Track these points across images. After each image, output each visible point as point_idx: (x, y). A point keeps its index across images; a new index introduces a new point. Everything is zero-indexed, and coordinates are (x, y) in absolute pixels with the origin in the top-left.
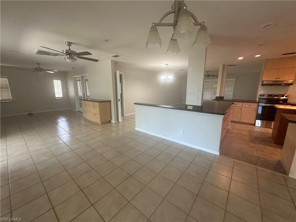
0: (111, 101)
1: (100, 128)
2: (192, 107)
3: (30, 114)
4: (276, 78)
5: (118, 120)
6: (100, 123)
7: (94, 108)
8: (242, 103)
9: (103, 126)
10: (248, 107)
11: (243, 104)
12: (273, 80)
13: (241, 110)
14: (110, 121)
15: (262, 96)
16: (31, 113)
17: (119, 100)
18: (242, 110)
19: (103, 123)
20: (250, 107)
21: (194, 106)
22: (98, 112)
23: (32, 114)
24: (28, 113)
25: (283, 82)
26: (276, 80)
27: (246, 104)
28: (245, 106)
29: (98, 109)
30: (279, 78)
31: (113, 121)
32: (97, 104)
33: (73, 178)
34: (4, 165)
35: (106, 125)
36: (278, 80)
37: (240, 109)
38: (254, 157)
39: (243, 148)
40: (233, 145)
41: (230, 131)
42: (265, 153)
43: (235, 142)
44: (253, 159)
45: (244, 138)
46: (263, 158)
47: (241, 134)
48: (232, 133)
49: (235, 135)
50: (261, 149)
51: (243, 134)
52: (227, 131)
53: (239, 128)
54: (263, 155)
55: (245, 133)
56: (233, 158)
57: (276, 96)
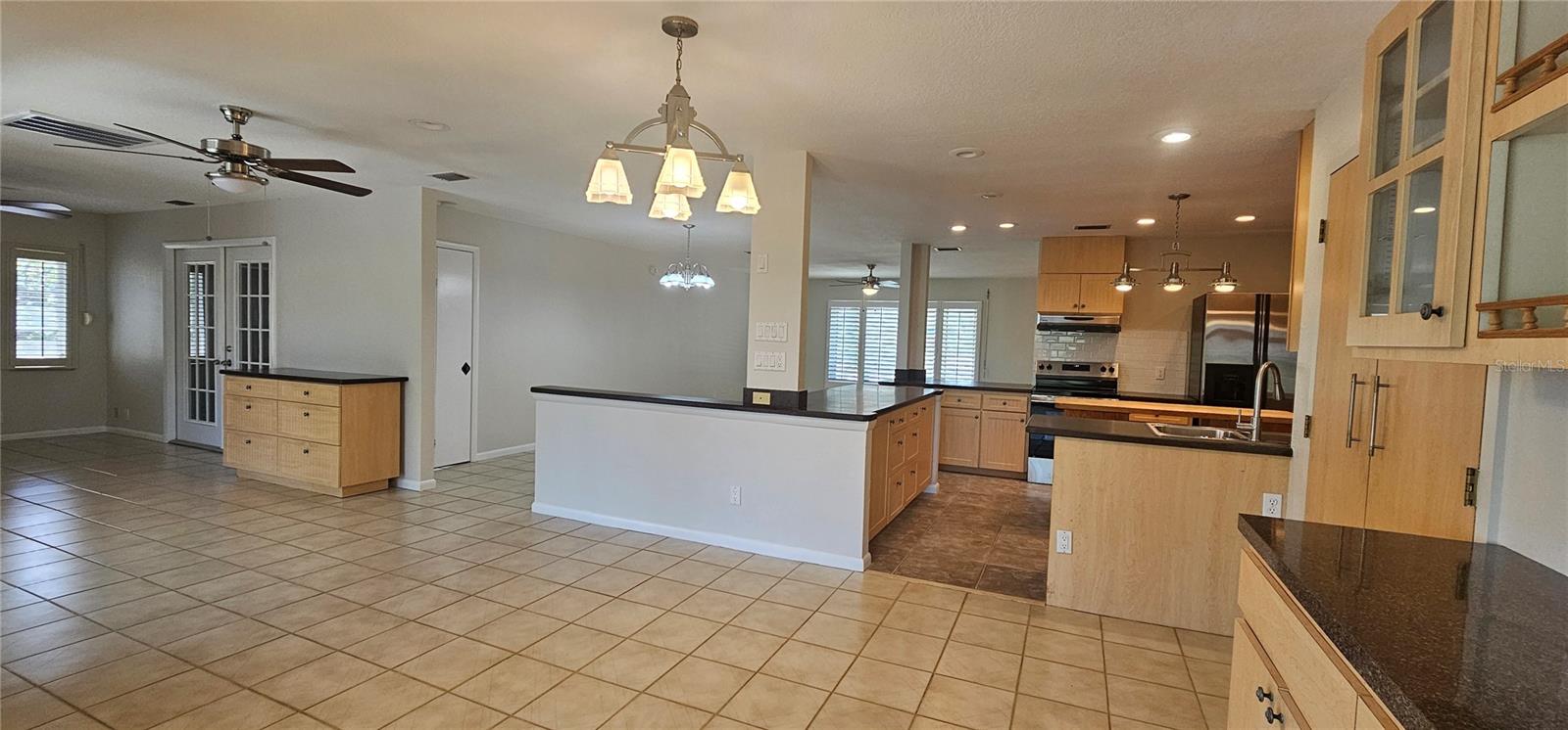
0: (407, 378)
1: (337, 513)
2: (769, 395)
4: (1076, 306)
6: (340, 492)
7: (307, 414)
8: (980, 396)
10: (997, 407)
11: (984, 396)
12: (1068, 311)
14: (392, 484)
15: (1045, 368)
18: (980, 419)
19: (355, 492)
20: (1008, 408)
21: (775, 393)
25: (1092, 319)
26: (1076, 310)
27: (993, 397)
28: (992, 407)
29: (335, 419)
30: (1083, 306)
31: (413, 482)
32: (328, 392)
36: (1081, 311)
37: (977, 418)
38: (975, 566)
39: (952, 546)
40: (923, 541)
41: (935, 499)
42: (1014, 557)
43: (936, 531)
44: (969, 573)
45: (970, 518)
46: (1001, 568)
47: (965, 507)
48: (938, 506)
49: (944, 512)
50: (1009, 547)
51: (974, 508)
52: (920, 500)
53: (968, 491)
54: (1007, 563)
55: (981, 505)
56: (906, 575)
57: (1085, 367)
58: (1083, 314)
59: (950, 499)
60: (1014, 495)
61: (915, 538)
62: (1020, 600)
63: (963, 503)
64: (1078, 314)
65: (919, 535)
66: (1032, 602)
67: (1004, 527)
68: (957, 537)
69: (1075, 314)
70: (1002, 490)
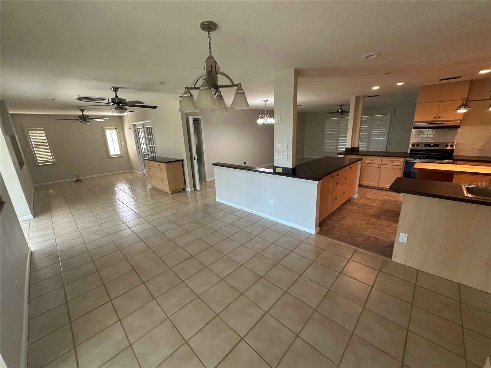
0: (183, 160)
1: (169, 198)
2: (281, 169)
3: (77, 180)
4: (435, 117)
5: (195, 187)
6: (170, 192)
7: (160, 171)
8: (381, 159)
9: (173, 196)
11: (383, 159)
12: (430, 120)
13: (379, 168)
14: (184, 189)
15: (415, 146)
16: (79, 178)
17: (195, 159)
18: (381, 168)
19: (174, 192)
20: (394, 164)
21: (283, 168)
22: (166, 177)
23: (81, 180)
24: (75, 179)
25: (443, 123)
26: (435, 120)
27: (387, 159)
28: (386, 163)
29: (166, 173)
30: (439, 117)
31: (188, 189)
32: (163, 165)
33: (127, 258)
34: (52, 244)
35: (178, 194)
36: (438, 120)
38: (363, 236)
39: (356, 225)
40: (344, 221)
41: (355, 201)
42: (382, 232)
43: (351, 217)
44: (359, 239)
45: (368, 211)
46: (375, 238)
47: (368, 205)
48: (355, 204)
49: (357, 208)
50: (382, 227)
51: (371, 206)
52: (349, 201)
53: (371, 197)
54: (378, 235)
55: (375, 205)
56: (332, 238)
57: (436, 145)
58: (438, 121)
59: (362, 201)
60: (391, 200)
61: (341, 219)
62: (380, 257)
63: (366, 203)
64: (436, 121)
65: (343, 219)
66: (385, 258)
67: (382, 216)
68: (360, 221)
69: (434, 121)
70: (386, 198)
